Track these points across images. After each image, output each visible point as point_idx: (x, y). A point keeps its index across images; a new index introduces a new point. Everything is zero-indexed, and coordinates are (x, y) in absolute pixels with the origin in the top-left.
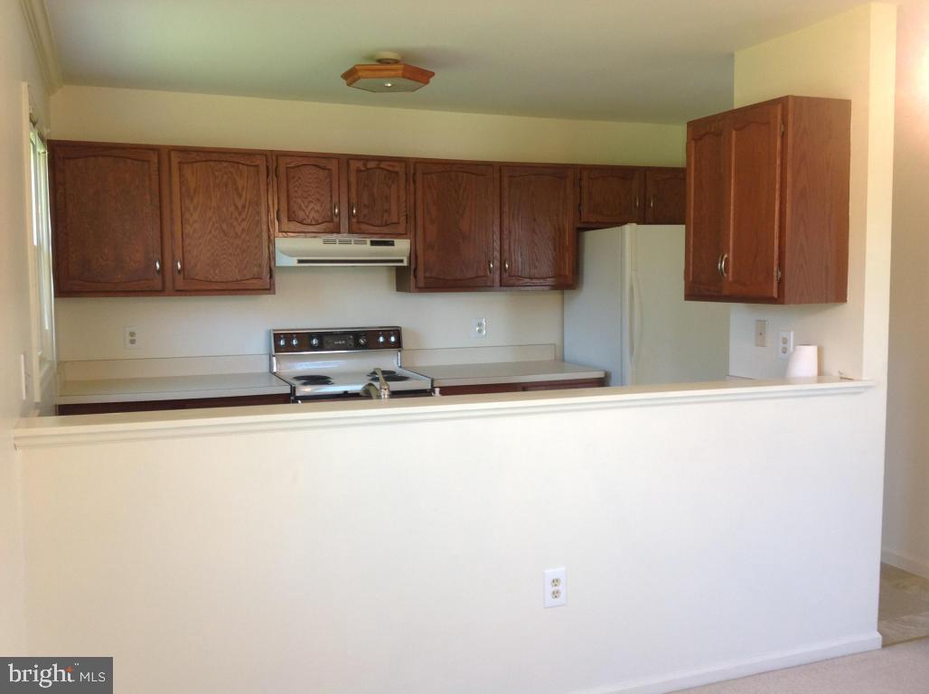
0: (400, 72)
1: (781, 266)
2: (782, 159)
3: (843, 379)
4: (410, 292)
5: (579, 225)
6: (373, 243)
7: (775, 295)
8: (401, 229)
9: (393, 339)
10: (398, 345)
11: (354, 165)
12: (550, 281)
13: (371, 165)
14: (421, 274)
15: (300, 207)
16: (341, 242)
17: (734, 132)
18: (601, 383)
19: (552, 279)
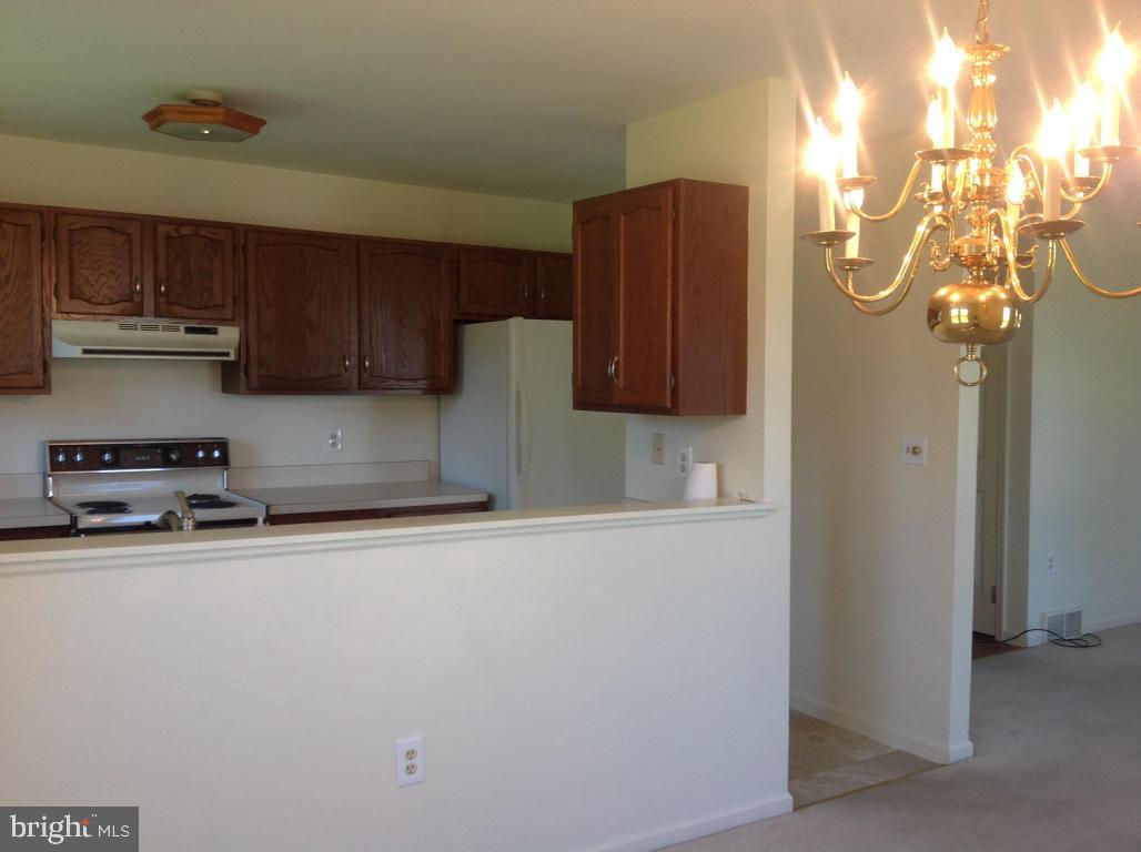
0: (220, 118)
1: (675, 372)
2: (674, 250)
3: (744, 501)
4: (240, 394)
5: (457, 317)
6: (188, 330)
7: (669, 405)
8: (228, 313)
9: (216, 454)
10: (224, 461)
11: (162, 230)
12: (423, 384)
13: (185, 231)
14: (254, 371)
15: (88, 282)
16: (144, 328)
17: (622, 218)
18: (485, 507)
19: (425, 381)
